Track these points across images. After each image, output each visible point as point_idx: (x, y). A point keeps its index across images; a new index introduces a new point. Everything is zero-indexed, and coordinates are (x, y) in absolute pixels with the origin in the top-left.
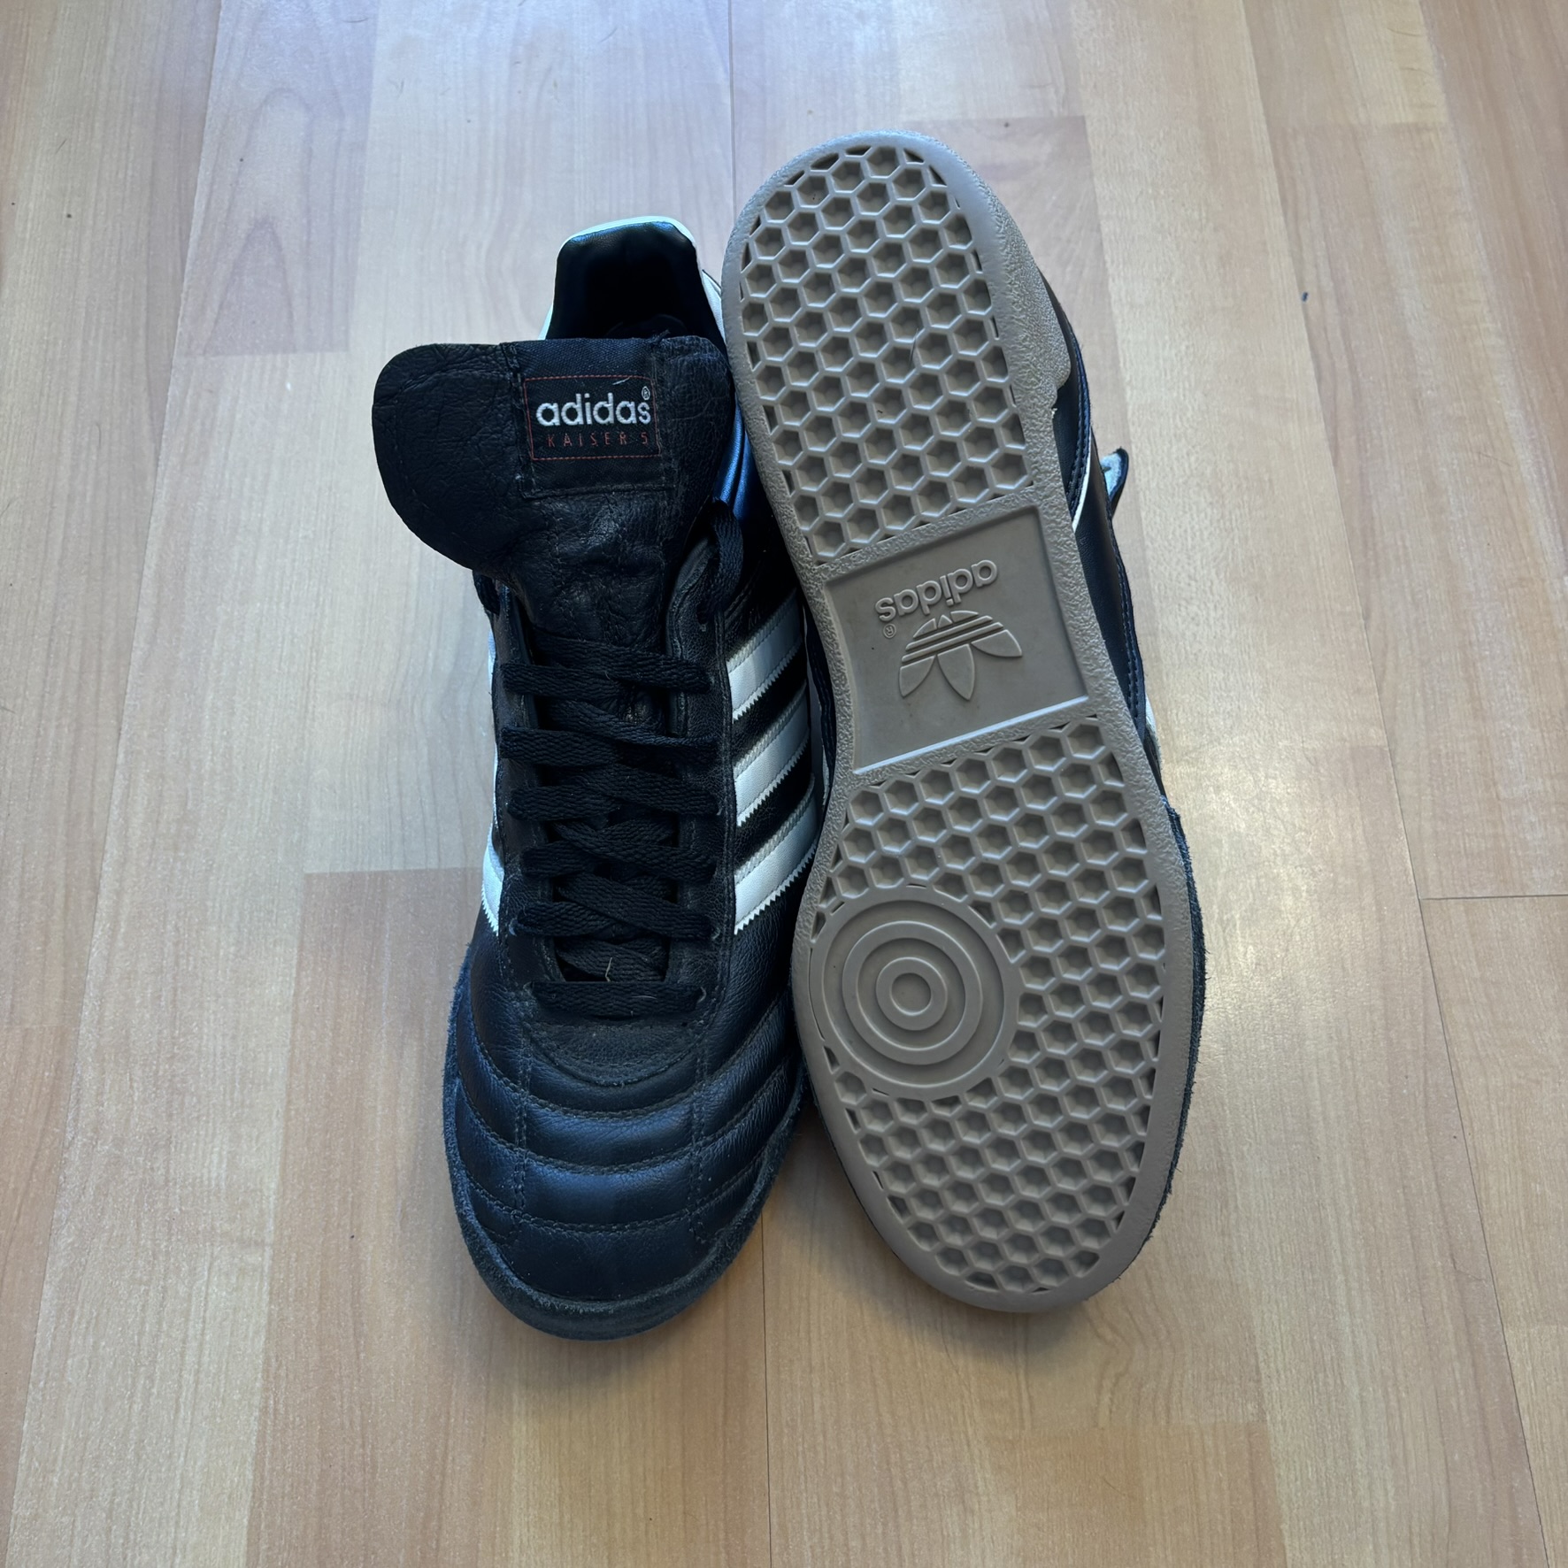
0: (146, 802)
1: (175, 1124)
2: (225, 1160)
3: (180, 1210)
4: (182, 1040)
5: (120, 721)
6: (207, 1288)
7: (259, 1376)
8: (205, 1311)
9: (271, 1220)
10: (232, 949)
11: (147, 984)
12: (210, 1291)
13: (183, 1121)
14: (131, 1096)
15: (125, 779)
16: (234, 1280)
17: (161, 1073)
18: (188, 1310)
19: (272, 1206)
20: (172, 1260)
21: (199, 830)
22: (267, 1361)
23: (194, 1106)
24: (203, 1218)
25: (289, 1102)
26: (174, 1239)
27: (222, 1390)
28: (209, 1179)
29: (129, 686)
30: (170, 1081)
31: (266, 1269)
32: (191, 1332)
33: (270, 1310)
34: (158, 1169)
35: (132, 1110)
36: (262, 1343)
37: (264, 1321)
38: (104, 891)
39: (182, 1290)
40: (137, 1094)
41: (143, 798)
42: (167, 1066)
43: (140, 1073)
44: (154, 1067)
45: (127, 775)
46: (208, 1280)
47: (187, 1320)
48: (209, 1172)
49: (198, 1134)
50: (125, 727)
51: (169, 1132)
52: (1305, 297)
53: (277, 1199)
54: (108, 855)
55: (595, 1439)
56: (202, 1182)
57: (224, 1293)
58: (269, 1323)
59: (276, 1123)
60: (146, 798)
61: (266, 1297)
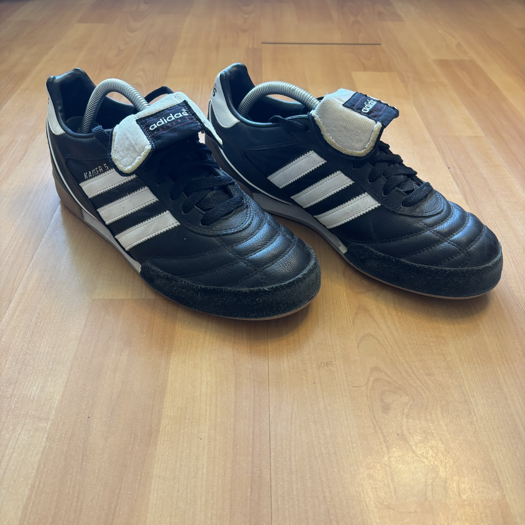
0: (36, 277)
1: (21, 376)
2: (39, 389)
3: (15, 406)
4: (31, 348)
5: (33, 256)
6: (19, 435)
7: (34, 471)
8: (15, 445)
9: (54, 411)
10: (59, 320)
11: (22, 330)
12: (20, 437)
13: (24, 375)
14: (4, 366)
15: (30, 271)
16: (32, 433)
17: (20, 358)
18: (8, 445)
19: (56, 406)
20: (6, 425)
21: (55, 285)
22: (39, 466)
23: (31, 370)
24: (24, 409)
25: (71, 369)
26: (9, 417)
27: (15, 477)
28: (30, 395)
29: (39, 247)
30: (23, 361)
31: (47, 429)
32: (7, 453)
33: (45, 445)
34: (9, 391)
35: (4, 371)
36: (39, 457)
37: (41, 449)
38: (13, 302)
39: (7, 436)
40: (7, 365)
41: (36, 276)
42: (23, 357)
43: (11, 359)
44: (17, 357)
45: (32, 270)
46: (20, 433)
47: (6, 448)
48: (31, 392)
49: (30, 379)
50: (35, 257)
51: (18, 379)
52: (449, 168)
53: (58, 403)
54: (18, 292)
55: (189, 500)
56: (27, 396)
57: (26, 438)
58: (44, 450)
59: (64, 376)
60: (37, 276)
61: (45, 440)
